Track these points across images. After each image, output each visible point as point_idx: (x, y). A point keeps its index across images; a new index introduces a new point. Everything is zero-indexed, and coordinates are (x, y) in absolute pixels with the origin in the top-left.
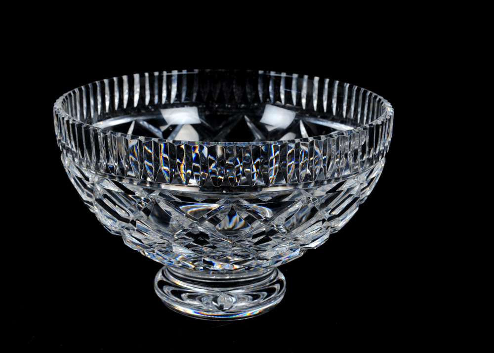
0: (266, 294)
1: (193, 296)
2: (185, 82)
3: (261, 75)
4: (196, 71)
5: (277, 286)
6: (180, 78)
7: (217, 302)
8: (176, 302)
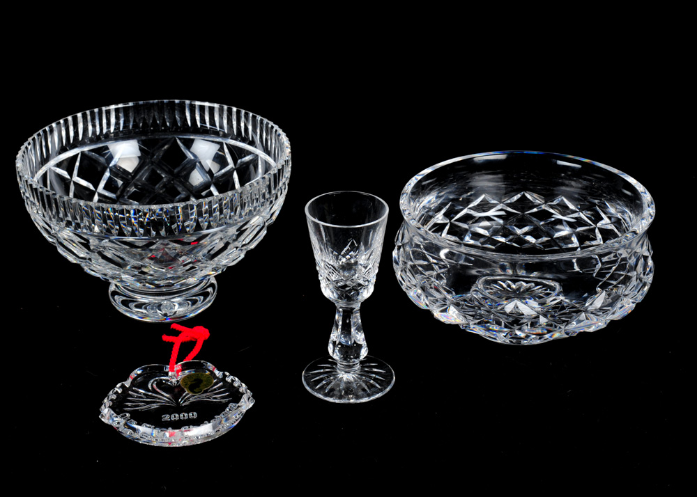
0: (202, 298)
1: (140, 306)
2: (121, 115)
3: (178, 104)
4: (131, 104)
5: (210, 290)
6: (117, 110)
7: (160, 310)
8: (127, 311)
